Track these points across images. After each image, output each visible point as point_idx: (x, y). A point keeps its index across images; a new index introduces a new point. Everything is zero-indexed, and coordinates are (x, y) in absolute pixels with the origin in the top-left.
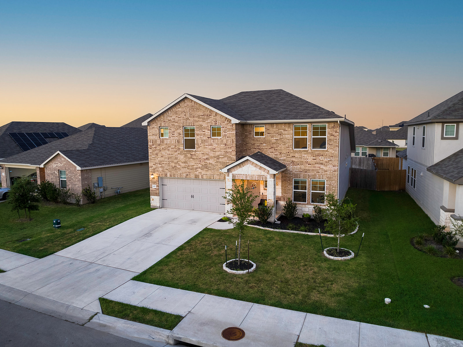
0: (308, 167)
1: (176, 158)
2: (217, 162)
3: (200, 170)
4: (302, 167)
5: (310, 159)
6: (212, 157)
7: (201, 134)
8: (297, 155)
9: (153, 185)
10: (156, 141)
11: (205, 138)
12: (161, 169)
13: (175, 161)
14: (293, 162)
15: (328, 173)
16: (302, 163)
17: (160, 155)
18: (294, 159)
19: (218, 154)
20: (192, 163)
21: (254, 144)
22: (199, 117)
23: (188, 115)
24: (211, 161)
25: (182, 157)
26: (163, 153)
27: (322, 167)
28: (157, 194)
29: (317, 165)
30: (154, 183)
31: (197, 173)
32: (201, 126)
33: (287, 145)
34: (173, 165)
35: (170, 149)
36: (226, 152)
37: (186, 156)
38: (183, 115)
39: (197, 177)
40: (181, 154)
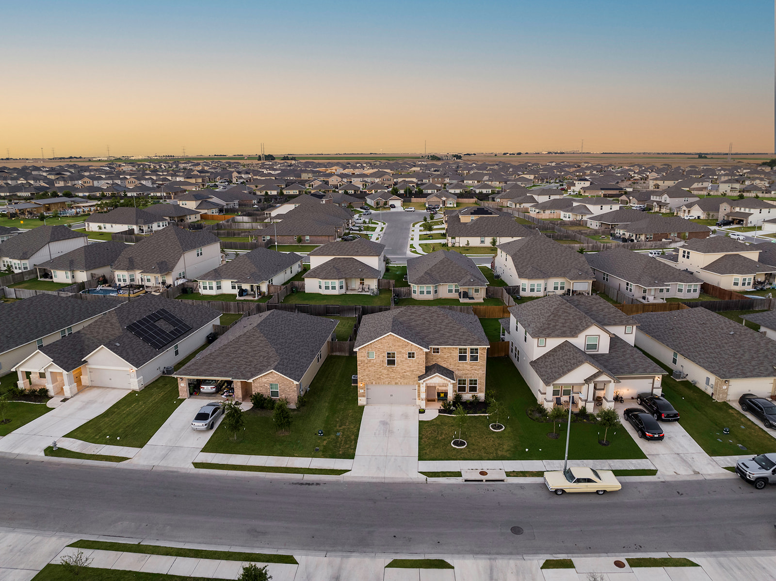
0: (467, 372)
1: (380, 372)
2: (412, 374)
3: (399, 379)
4: (464, 372)
5: (469, 367)
6: (408, 371)
7: (400, 357)
8: (460, 365)
9: (361, 390)
10: (364, 361)
11: (403, 360)
12: (368, 379)
13: (380, 374)
14: (458, 369)
15: (479, 375)
16: (464, 370)
17: (367, 370)
18: (459, 368)
19: (412, 369)
20: (393, 375)
21: (433, 359)
22: (399, 346)
23: (391, 345)
24: (407, 373)
25: (385, 372)
26: (370, 369)
27: (476, 372)
28: (364, 396)
29: (473, 371)
30: (362, 389)
31: (397, 381)
32: (401, 352)
33: (454, 360)
34: (378, 376)
35: (376, 366)
36: (419, 368)
37: (388, 370)
38: (387, 344)
39: (396, 383)
40: (384, 369)
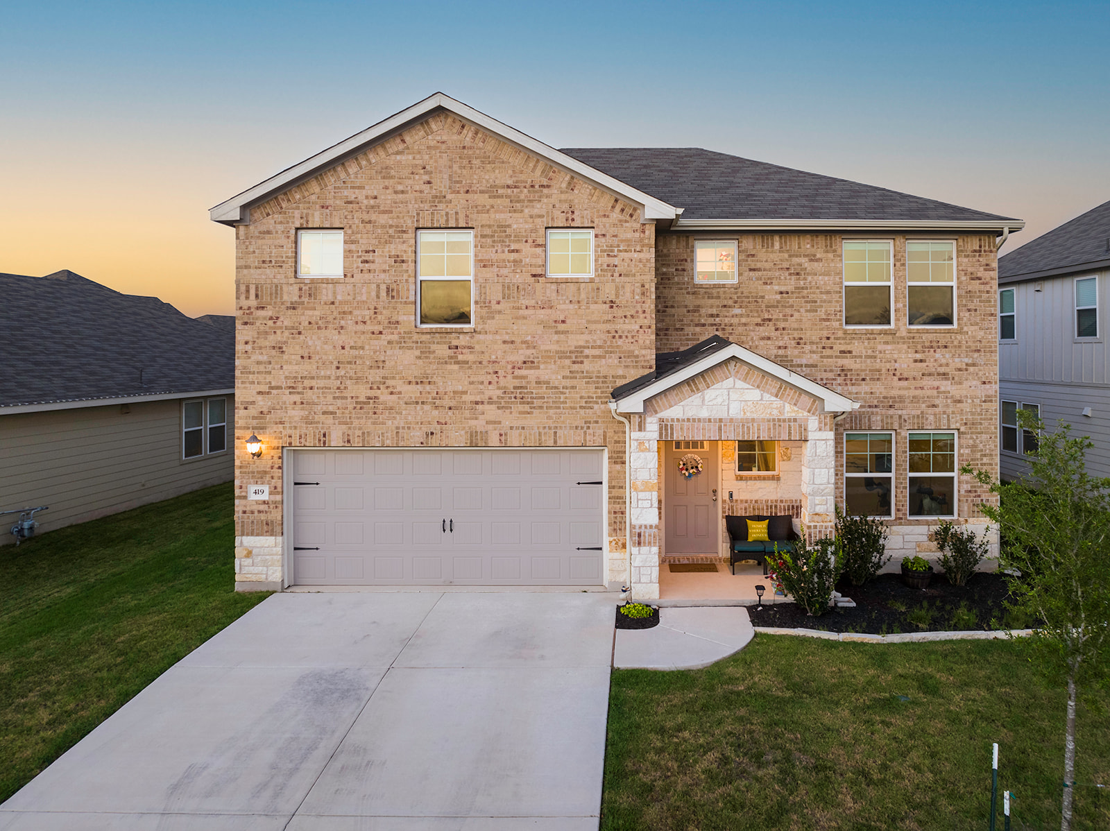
0: (896, 388)
1: (378, 365)
2: (573, 375)
3: (491, 411)
4: (879, 389)
5: (905, 360)
6: (548, 356)
7: (502, 264)
8: (857, 347)
9: (253, 488)
10: (277, 290)
11: (518, 279)
12: (297, 414)
13: (374, 376)
14: (844, 371)
15: (966, 406)
16: (876, 375)
17: (293, 351)
18: (847, 362)
19: (575, 341)
20: (454, 381)
21: (697, 309)
22: (492, 191)
23: (441, 184)
24: (547, 372)
25: (406, 360)
26: (313, 340)
27: (945, 385)
28: (269, 528)
29: (928, 382)
30: (260, 476)
31: (479, 424)
32: (503, 227)
33: (821, 313)
34: (363, 392)
35: (348, 322)
36: (615, 335)
37: (426, 353)
39: (476, 443)
40: (402, 343)
